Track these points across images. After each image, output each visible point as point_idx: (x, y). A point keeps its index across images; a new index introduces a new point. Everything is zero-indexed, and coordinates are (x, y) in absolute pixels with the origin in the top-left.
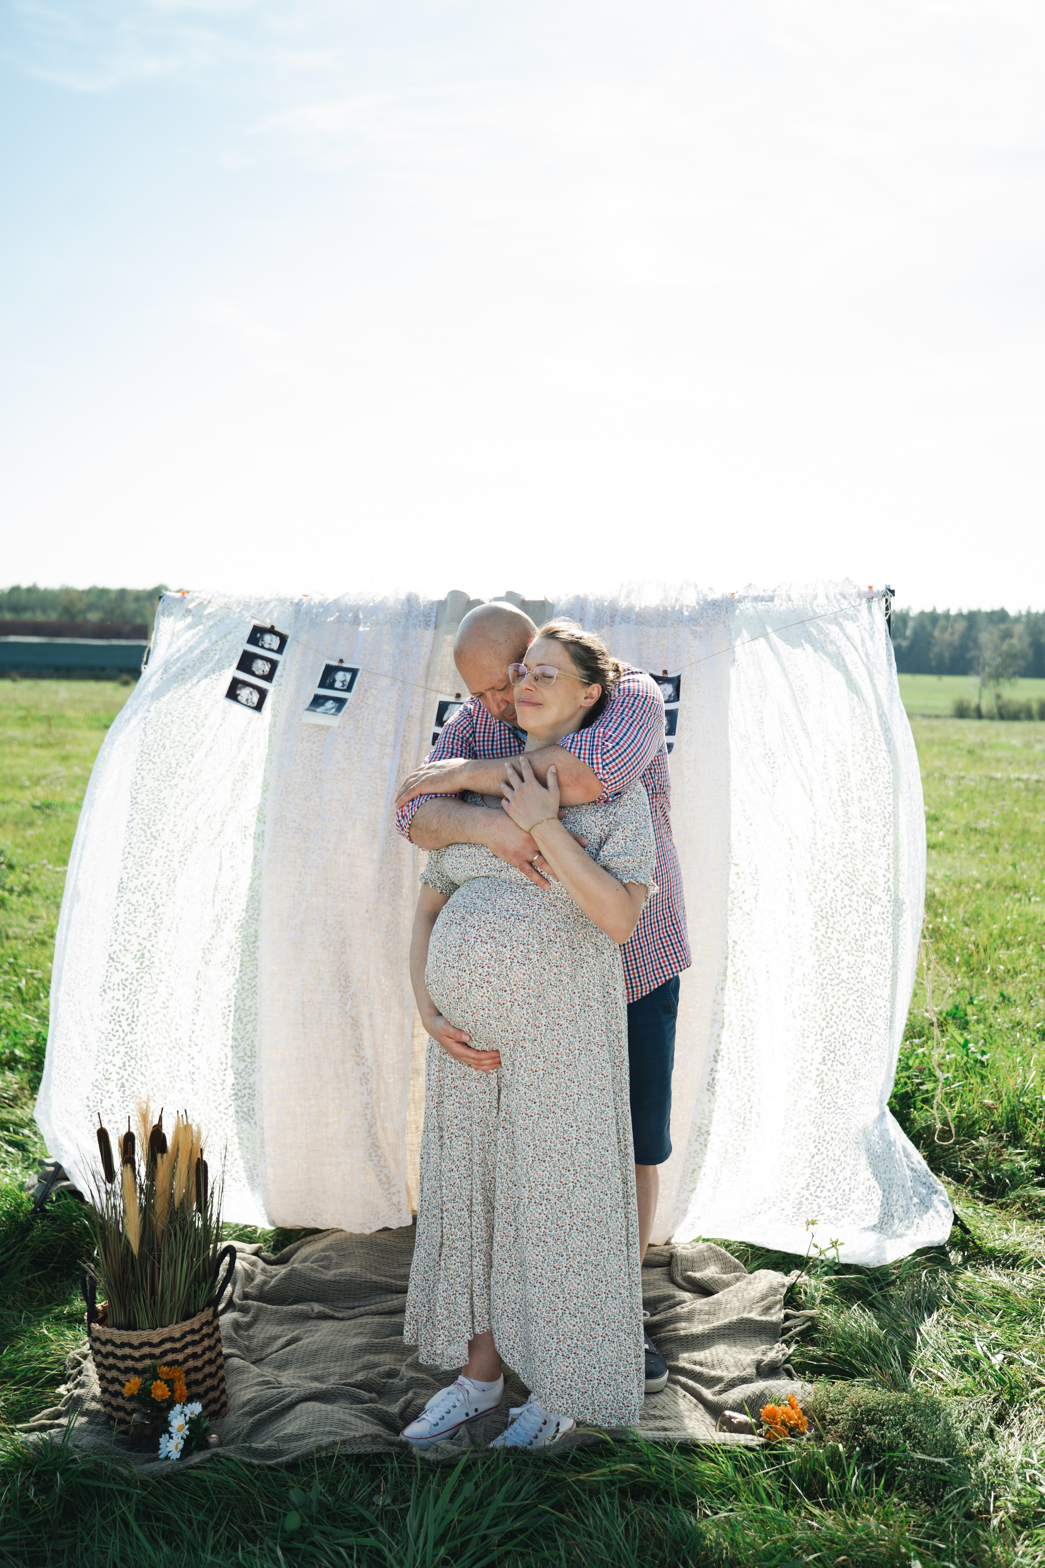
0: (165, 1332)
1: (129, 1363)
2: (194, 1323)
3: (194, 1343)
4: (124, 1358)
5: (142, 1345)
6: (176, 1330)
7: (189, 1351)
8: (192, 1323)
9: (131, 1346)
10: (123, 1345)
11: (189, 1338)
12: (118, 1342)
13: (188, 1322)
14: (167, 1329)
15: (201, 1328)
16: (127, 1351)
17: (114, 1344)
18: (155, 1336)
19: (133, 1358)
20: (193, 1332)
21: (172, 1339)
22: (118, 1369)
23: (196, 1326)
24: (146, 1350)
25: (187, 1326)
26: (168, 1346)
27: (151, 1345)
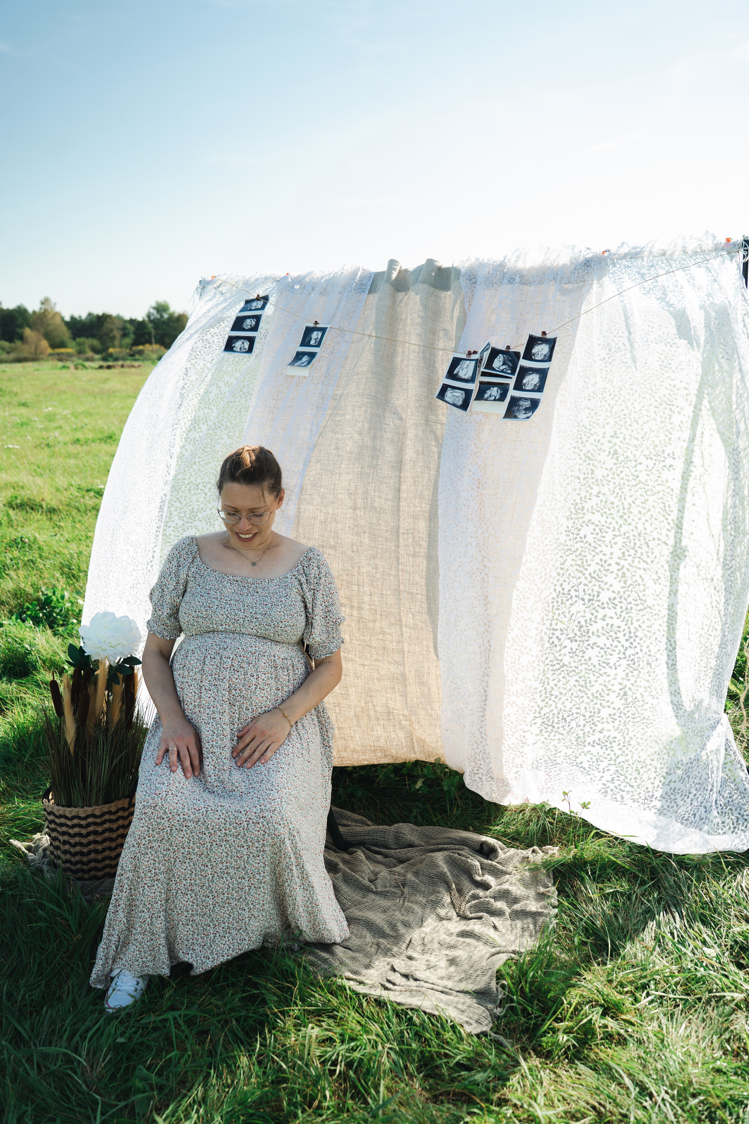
0: (89, 810)
1: (64, 829)
2: (113, 807)
3: (110, 821)
4: (61, 825)
5: (73, 818)
6: (97, 810)
7: (107, 826)
8: (110, 807)
9: (65, 817)
10: (60, 817)
11: (107, 817)
12: (57, 814)
13: (107, 806)
14: (91, 809)
15: (117, 811)
16: (63, 820)
17: (55, 815)
18: (82, 812)
19: (67, 826)
20: (110, 813)
21: (94, 816)
22: (58, 832)
23: (113, 809)
24: (76, 821)
25: (106, 808)
26: (90, 820)
27: (79, 818)
